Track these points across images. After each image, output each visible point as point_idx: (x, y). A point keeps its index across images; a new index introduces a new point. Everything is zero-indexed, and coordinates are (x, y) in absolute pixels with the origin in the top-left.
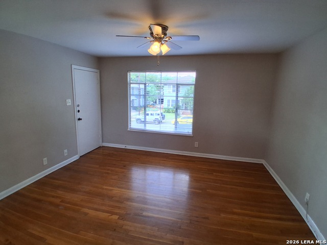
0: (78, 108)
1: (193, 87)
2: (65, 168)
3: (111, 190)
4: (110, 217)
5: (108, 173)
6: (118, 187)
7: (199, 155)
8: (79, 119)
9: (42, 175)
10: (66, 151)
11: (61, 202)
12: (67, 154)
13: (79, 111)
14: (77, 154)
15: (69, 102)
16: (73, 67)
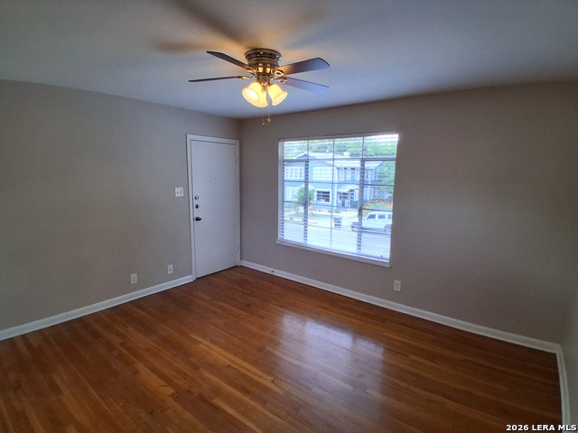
0: (196, 202)
1: (393, 164)
2: (165, 294)
3: (198, 343)
4: (162, 388)
5: (215, 313)
6: (212, 341)
7: (402, 309)
8: (198, 219)
9: (126, 298)
10: (170, 267)
11: (121, 344)
12: (172, 272)
13: (197, 207)
14: (191, 274)
15: (179, 192)
16: (190, 137)
